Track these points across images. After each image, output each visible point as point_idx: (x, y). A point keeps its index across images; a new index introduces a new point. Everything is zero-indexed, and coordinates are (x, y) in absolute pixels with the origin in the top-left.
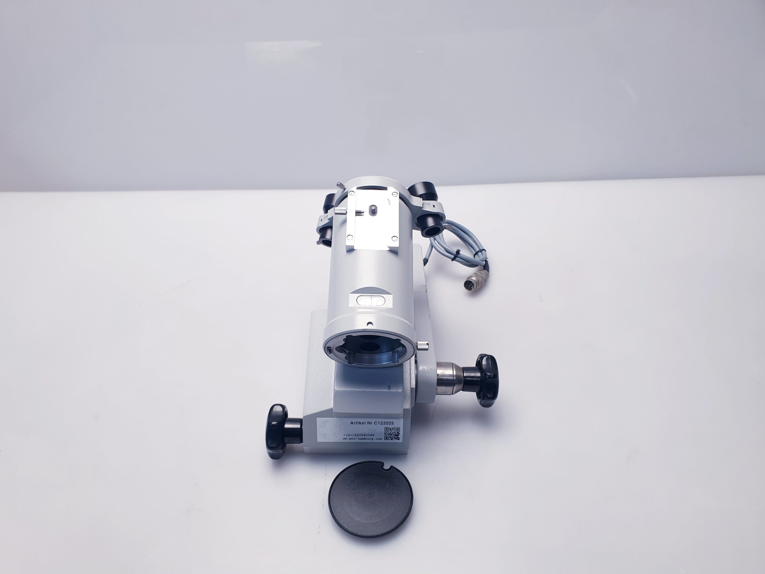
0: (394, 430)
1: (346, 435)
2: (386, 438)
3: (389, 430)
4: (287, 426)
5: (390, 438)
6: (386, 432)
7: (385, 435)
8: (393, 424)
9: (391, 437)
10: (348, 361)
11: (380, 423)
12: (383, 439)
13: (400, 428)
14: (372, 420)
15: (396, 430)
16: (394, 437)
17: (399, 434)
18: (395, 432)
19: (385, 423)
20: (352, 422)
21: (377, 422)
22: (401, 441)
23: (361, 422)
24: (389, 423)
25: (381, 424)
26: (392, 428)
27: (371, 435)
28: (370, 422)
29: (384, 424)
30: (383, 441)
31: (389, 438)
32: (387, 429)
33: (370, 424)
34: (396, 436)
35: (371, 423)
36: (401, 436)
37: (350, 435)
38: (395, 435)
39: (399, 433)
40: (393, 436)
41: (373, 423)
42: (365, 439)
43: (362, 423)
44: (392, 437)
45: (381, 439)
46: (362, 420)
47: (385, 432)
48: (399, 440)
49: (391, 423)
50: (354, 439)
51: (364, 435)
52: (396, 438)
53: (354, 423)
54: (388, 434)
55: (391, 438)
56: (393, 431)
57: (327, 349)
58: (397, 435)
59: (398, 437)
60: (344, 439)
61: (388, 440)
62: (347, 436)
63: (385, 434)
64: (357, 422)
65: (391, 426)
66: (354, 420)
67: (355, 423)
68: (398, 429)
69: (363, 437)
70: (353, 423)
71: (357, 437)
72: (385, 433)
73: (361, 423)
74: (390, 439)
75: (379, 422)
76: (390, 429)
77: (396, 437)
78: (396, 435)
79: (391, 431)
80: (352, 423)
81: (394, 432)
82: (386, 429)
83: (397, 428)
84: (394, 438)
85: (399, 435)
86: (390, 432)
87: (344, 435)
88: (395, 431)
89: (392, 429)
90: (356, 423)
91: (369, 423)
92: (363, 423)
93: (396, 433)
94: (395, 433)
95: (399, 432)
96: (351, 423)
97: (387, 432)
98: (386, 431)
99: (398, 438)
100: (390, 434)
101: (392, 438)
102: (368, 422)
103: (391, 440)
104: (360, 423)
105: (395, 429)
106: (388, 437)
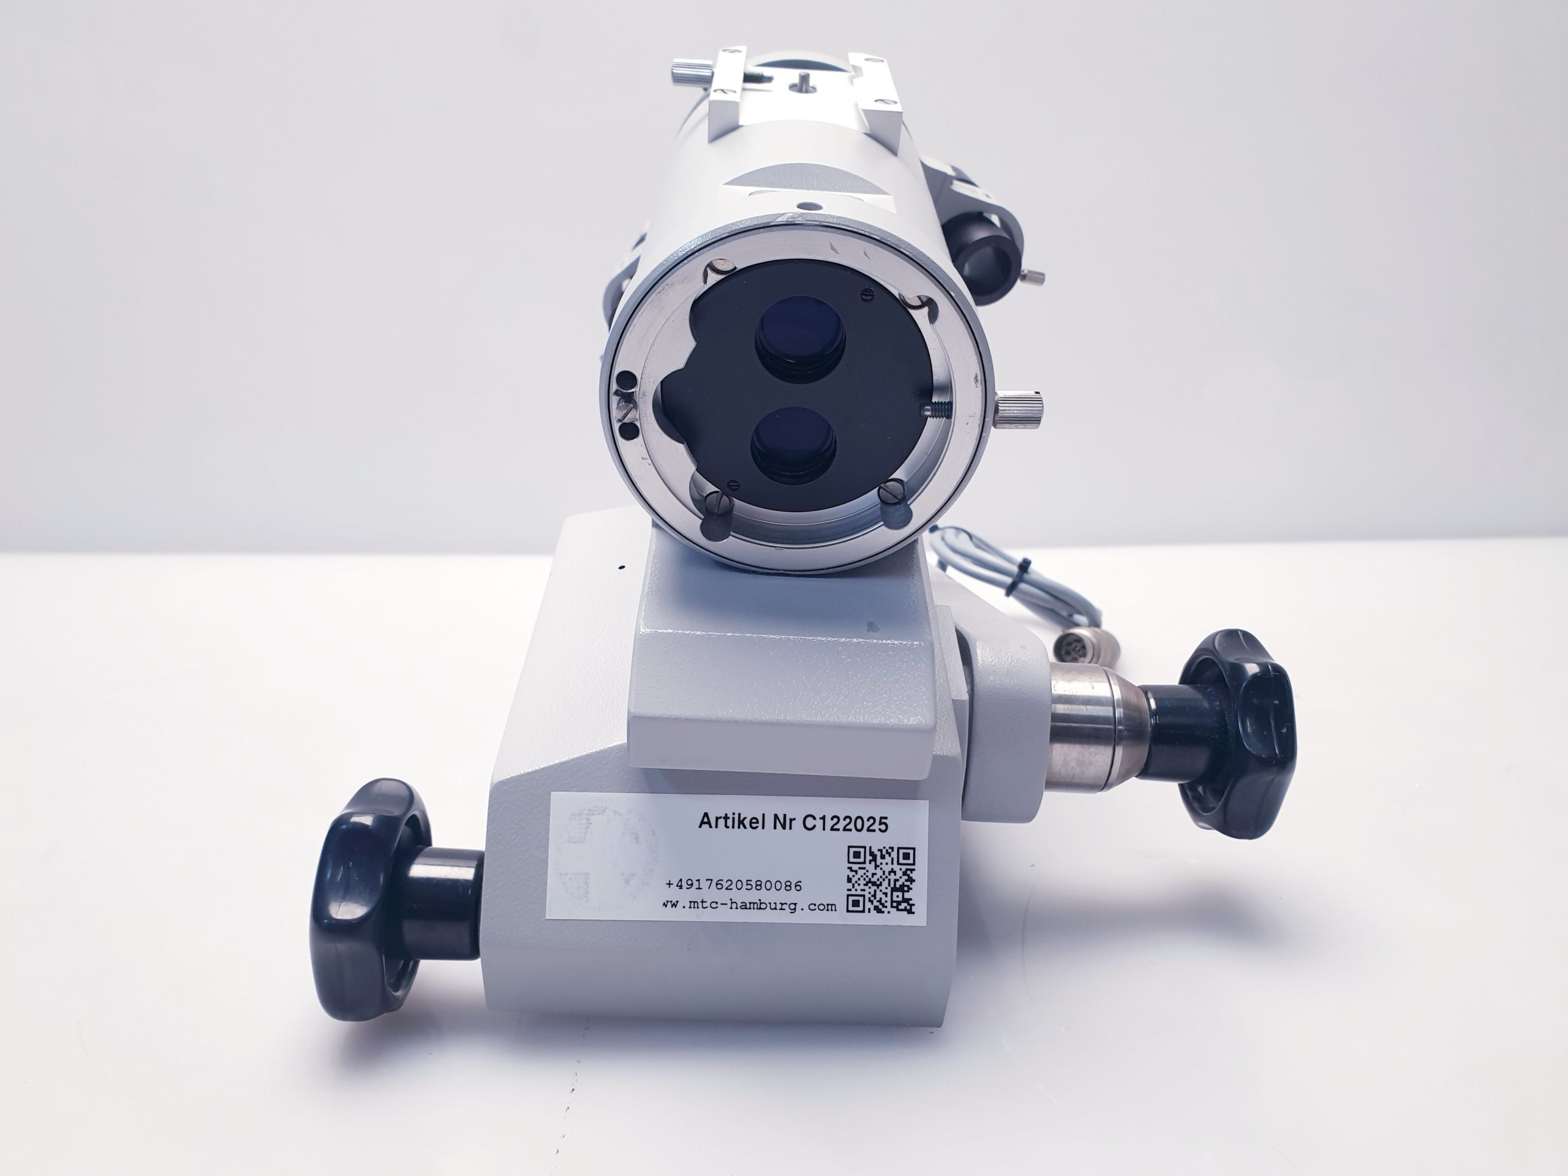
0: (888, 859)
1: (675, 882)
2: (855, 904)
3: (869, 858)
4: (419, 870)
5: (870, 900)
6: (856, 872)
7: (850, 886)
8: (883, 827)
9: (874, 896)
10: (703, 517)
11: (829, 823)
12: (841, 905)
13: (914, 849)
14: (795, 807)
15: (898, 863)
16: (889, 899)
17: (911, 880)
18: (893, 871)
19: (851, 826)
20: (706, 815)
21: (814, 818)
22: (919, 918)
23: (748, 815)
24: (867, 824)
25: (832, 829)
26: (880, 850)
27: (788, 886)
28: (785, 815)
29: (845, 829)
30: (840, 917)
31: (868, 905)
32: (857, 855)
33: (784, 827)
34: (900, 894)
35: (791, 820)
36: (918, 894)
37: (696, 885)
38: (894, 889)
39: (913, 875)
40: (886, 894)
41: (798, 824)
42: (759, 906)
43: (751, 823)
44: (879, 895)
45: (831, 907)
46: (749, 806)
47: (850, 868)
48: (910, 912)
49: (876, 827)
50: (714, 906)
51: (759, 885)
52: (899, 903)
53: (713, 823)
54: (862, 882)
55: (876, 903)
56: (884, 866)
57: (616, 393)
58: (902, 889)
59: (907, 895)
60: (665, 905)
61: (863, 911)
62: (681, 887)
63: (849, 880)
64: (730, 815)
65: (875, 841)
66: (719, 805)
67: (717, 819)
68: (908, 854)
69: (753, 896)
70: (709, 823)
71: (723, 896)
72: (851, 874)
73: (747, 823)
74: (872, 908)
75: (823, 818)
76: (872, 854)
77: (898, 896)
78: (898, 885)
79: (876, 866)
80: (705, 820)
81: (887, 869)
82: (855, 853)
83: (902, 851)
84: (888, 904)
85: (910, 889)
86: (870, 867)
87: (670, 884)
88: (896, 867)
89: (883, 857)
90: (721, 822)
91: (783, 822)
92: (754, 822)
93: (899, 874)
94: (892, 877)
95: (912, 870)
96: (702, 823)
97: (861, 872)
98: (855, 867)
99: (907, 901)
100: (874, 884)
101: (880, 901)
102: (776, 816)
103: (873, 912)
104: (741, 822)
105: (894, 855)
106: (864, 896)
